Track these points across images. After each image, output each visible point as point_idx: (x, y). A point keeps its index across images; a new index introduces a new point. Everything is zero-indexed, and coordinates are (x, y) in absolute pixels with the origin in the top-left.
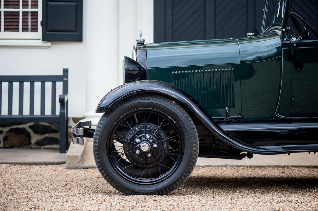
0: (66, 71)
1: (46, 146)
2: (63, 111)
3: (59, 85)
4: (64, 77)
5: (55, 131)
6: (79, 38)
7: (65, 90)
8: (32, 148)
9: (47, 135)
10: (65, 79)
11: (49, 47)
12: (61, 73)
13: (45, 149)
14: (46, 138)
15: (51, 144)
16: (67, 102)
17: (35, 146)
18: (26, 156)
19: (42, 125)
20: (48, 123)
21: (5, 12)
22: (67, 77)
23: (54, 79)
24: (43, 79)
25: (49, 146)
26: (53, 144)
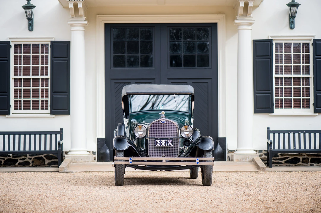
0: (62, 129)
1: (52, 166)
2: (59, 148)
3: (59, 136)
4: (61, 132)
5: (57, 158)
6: (68, 113)
7: (61, 139)
8: (45, 167)
9: (53, 160)
10: (61, 133)
11: (54, 117)
12: (59, 130)
13: (52, 167)
14: (52, 161)
16: (62, 144)
17: (47, 166)
18: (42, 169)
19: (50, 155)
20: (53, 154)
21: (32, 100)
23: (56, 133)
24: (51, 133)
25: (54, 165)
26: (56, 164)
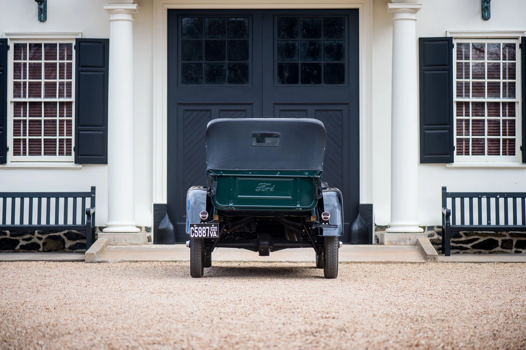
0: (93, 189)
1: (77, 250)
2: (89, 221)
3: (88, 200)
4: (92, 194)
5: (84, 238)
6: (104, 161)
7: (93, 205)
8: (66, 252)
9: (78, 241)
10: (92, 195)
11: (80, 168)
12: (90, 191)
13: (76, 252)
14: (78, 243)
15: (81, 249)
16: (94, 214)
17: (68, 250)
18: (59, 256)
19: (74, 233)
20: (77, 230)
21: (44, 139)
22: (94, 194)
23: (84, 195)
24: (75, 195)
26: (84, 248)
